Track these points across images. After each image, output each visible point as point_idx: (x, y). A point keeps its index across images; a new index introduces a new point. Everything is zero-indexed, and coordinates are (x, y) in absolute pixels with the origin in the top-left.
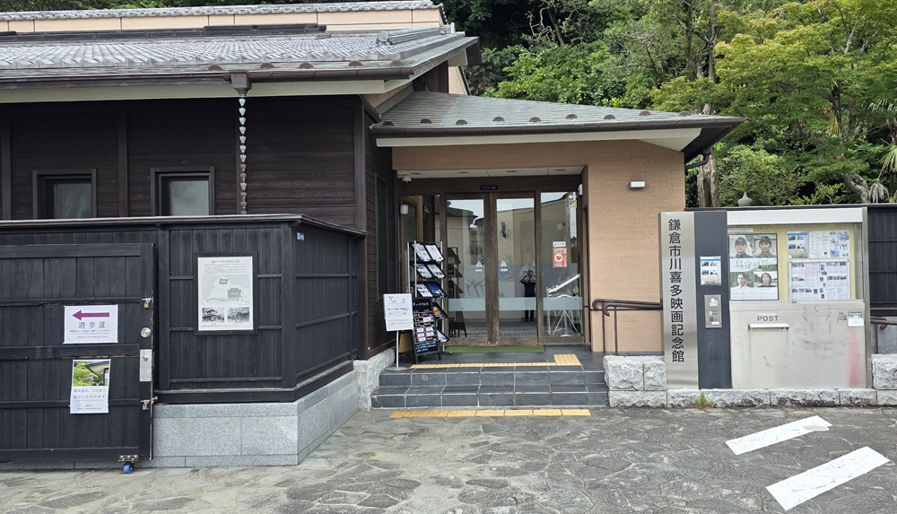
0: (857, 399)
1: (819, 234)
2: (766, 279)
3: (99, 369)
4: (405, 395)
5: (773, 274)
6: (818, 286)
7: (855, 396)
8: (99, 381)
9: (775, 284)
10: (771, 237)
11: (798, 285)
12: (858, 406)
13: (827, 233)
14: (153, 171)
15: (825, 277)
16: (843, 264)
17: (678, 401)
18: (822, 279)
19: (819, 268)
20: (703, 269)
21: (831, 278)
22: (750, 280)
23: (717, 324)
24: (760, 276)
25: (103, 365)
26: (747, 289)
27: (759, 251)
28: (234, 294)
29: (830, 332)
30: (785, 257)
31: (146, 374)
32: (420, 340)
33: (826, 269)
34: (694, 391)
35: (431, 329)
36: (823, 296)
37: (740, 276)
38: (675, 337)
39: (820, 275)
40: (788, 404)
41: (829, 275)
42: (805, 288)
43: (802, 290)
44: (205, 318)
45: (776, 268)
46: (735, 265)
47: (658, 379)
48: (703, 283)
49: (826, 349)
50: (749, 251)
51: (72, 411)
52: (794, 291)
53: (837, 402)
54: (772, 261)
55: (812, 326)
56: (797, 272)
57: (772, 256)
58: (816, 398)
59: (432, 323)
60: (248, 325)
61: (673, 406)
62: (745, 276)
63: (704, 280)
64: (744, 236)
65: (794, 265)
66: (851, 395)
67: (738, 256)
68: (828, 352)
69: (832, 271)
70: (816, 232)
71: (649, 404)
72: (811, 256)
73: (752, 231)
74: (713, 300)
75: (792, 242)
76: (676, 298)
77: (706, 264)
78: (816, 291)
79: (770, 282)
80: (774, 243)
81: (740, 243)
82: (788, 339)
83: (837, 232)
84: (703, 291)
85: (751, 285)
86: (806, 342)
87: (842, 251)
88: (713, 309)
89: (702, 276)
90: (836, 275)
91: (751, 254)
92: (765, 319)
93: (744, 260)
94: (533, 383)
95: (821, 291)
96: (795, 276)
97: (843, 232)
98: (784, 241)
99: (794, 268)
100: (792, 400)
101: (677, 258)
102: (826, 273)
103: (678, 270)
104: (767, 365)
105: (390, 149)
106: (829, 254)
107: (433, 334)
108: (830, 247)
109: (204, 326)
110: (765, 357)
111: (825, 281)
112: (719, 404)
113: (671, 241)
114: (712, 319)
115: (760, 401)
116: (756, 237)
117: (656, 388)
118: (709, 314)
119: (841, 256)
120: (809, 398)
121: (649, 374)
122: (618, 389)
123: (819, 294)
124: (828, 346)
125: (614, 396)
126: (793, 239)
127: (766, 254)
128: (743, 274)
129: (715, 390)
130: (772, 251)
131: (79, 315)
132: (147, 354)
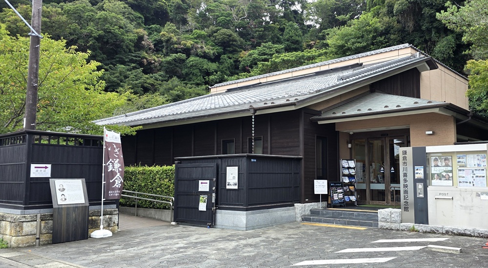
0: (482, 234)
1: (471, 156)
2: (447, 177)
3: (205, 198)
4: (312, 217)
5: (450, 175)
6: (472, 180)
7: (481, 232)
8: (205, 202)
9: (451, 179)
10: (449, 157)
11: (462, 180)
12: (482, 237)
13: (476, 155)
14: (248, 138)
15: (474, 176)
16: (483, 170)
17: (404, 228)
18: (473, 177)
19: (471, 172)
20: (416, 171)
21: (477, 176)
22: (440, 177)
23: (422, 196)
24: (444, 175)
25: (206, 197)
26: (439, 181)
27: (444, 164)
28: (234, 178)
29: (472, 201)
30: (456, 167)
31: (213, 201)
32: (335, 199)
33: (475, 172)
34: (411, 225)
35: (342, 195)
36: (473, 185)
37: (436, 175)
38: (405, 201)
39: (472, 175)
40: (450, 233)
41: (476, 175)
42: (465, 181)
43: (464, 182)
44: (228, 185)
45: (451, 171)
46: (434, 170)
47: (396, 218)
48: (416, 178)
49: (470, 210)
50: (439, 164)
51: (200, 210)
52: (460, 182)
53: (473, 235)
54: (450, 169)
55: (464, 199)
56: (462, 174)
57: (450, 166)
58: (463, 232)
59: (342, 192)
60: (236, 187)
61: (402, 230)
62: (438, 175)
63: (417, 176)
64: (437, 157)
65: (460, 170)
66: (479, 232)
67: (435, 166)
68: (471, 211)
69: (478, 173)
70: (470, 155)
71: (393, 228)
72: (468, 166)
73: (441, 155)
74: (420, 185)
75: (459, 160)
76: (405, 184)
77: (417, 170)
78: (470, 182)
79: (449, 178)
80: (450, 160)
81: (436, 160)
82: (453, 204)
83: (480, 155)
84: (416, 181)
85: (440, 179)
86: (461, 206)
87: (482, 164)
88: (420, 189)
89: (416, 175)
90: (480, 175)
91: (440, 165)
92: (443, 194)
93: (437, 168)
94: (361, 218)
95: (473, 183)
96: (460, 175)
97: (483, 155)
98: (456, 160)
99: (460, 172)
100: (452, 232)
101: (406, 167)
102: (475, 174)
103: (406, 172)
104: (444, 215)
105: (335, 123)
106: (476, 165)
107: (342, 197)
108: (477, 162)
109: (228, 187)
110: (443, 212)
111: (474, 178)
112: (421, 231)
113: (403, 160)
114: (419, 194)
115: (438, 231)
116: (442, 158)
117: (395, 222)
118: (418, 191)
119: (482, 166)
120: (459, 231)
121: (393, 216)
122: (382, 221)
123: (472, 184)
124: (471, 208)
125: (380, 224)
126: (460, 158)
127: (447, 165)
128: (437, 174)
129: (421, 225)
130: (450, 164)
131: (202, 183)
132: (214, 195)
